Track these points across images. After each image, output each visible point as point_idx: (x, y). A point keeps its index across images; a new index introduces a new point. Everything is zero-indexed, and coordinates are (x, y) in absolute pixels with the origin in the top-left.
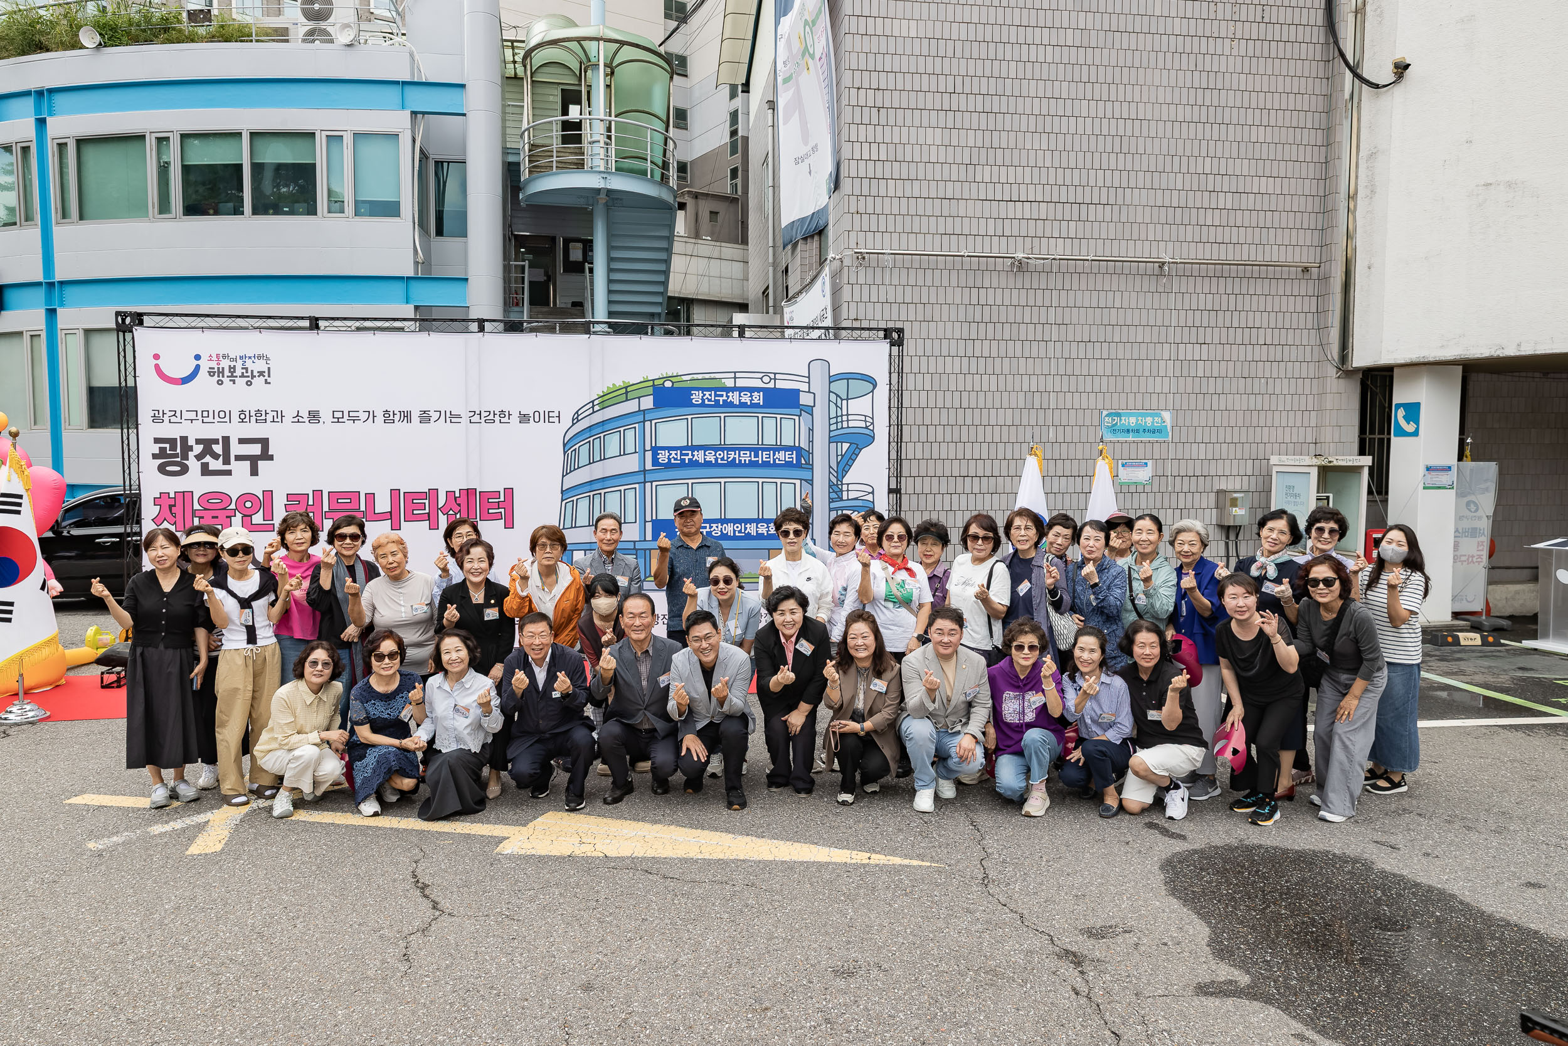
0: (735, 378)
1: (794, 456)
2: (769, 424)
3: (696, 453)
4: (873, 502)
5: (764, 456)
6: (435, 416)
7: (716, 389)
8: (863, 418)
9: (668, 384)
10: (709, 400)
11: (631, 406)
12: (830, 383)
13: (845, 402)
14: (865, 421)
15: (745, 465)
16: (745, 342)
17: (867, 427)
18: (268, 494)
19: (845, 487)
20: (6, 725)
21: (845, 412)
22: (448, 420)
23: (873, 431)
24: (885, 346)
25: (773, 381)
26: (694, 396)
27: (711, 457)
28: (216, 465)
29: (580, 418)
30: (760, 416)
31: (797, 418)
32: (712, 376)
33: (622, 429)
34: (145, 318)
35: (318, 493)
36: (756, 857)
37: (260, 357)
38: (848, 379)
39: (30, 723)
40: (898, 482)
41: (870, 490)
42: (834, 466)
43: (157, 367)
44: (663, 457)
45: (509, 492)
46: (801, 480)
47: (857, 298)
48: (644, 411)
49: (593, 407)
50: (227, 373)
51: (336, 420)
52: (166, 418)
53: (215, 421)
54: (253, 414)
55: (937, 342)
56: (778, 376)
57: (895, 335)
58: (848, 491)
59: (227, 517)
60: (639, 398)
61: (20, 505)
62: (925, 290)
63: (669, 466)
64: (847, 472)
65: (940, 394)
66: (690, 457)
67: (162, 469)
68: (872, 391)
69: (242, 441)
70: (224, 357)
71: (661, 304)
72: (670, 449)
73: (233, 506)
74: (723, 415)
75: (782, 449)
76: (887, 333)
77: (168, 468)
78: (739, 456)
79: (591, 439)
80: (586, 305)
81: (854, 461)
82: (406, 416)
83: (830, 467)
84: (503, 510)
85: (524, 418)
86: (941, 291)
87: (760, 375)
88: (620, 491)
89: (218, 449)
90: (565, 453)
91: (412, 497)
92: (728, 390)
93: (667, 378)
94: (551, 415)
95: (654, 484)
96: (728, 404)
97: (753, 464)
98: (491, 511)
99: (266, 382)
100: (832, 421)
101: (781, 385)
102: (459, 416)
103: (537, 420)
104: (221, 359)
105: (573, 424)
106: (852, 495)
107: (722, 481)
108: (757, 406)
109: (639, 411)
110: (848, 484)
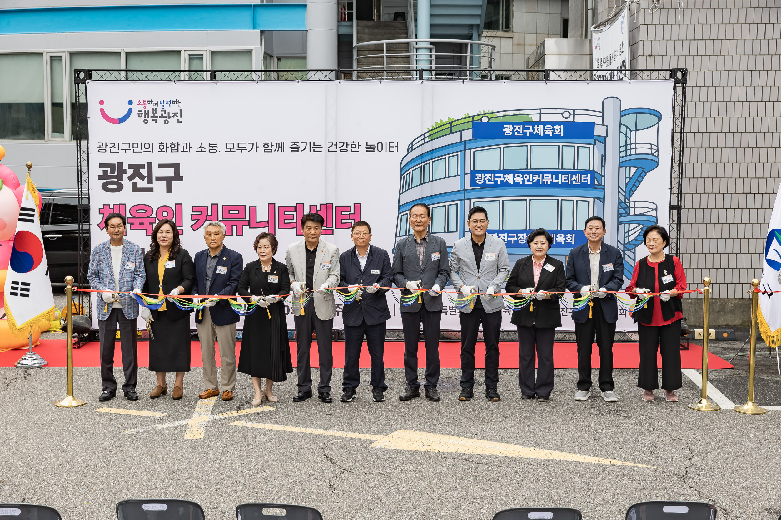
0: (540, 114)
1: (589, 178)
2: (568, 152)
3: (506, 176)
4: (656, 217)
5: (563, 178)
6: (302, 146)
7: (524, 123)
8: (649, 146)
9: (485, 120)
10: (519, 132)
11: (455, 138)
12: (621, 116)
13: (633, 133)
14: (651, 149)
15: (547, 186)
16: (549, 84)
17: (652, 154)
18: (179, 206)
19: (632, 205)
20: (24, 368)
21: (633, 141)
22: (312, 150)
23: (657, 157)
24: (670, 85)
25: (572, 116)
26: (506, 129)
27: (519, 179)
28: (142, 184)
29: (414, 147)
30: (561, 145)
31: (592, 147)
32: (521, 112)
33: (447, 157)
34: (93, 73)
35: (215, 206)
36: (536, 457)
37: (174, 102)
38: (636, 113)
39: (38, 367)
40: (679, 200)
41: (654, 207)
42: (623, 186)
43: (102, 110)
44: (480, 179)
45: (358, 206)
46: (594, 198)
47: (651, 37)
48: (465, 141)
49: (424, 139)
50: (151, 114)
51: (229, 150)
52: (108, 149)
53: (142, 151)
54: (169, 145)
55: (724, 74)
56: (576, 112)
57: (679, 75)
58: (634, 207)
59: (150, 223)
60: (461, 131)
61: (33, 216)
62: (714, 27)
63: (484, 186)
64: (634, 192)
65: (726, 120)
66: (502, 179)
67: (105, 187)
68: (658, 123)
69: (161, 166)
70: (150, 102)
71: (480, 16)
72: (485, 172)
73: (154, 215)
74: (529, 145)
75: (578, 173)
76: (673, 73)
77: (109, 186)
78: (543, 178)
79: (422, 165)
80: (409, 20)
81: (640, 182)
82: (281, 147)
83: (619, 187)
84: (352, 221)
85: (370, 148)
86: (730, 27)
87: (562, 111)
88: (445, 206)
89: (144, 172)
90: (401, 175)
91: (284, 209)
92: (534, 124)
93: (484, 115)
94: (391, 145)
95: (472, 201)
96: (534, 136)
97: (554, 185)
98: (343, 221)
99: (179, 121)
100: (623, 149)
101: (578, 119)
102: (320, 147)
103: (380, 149)
104: (147, 104)
105: (408, 153)
106: (638, 211)
107: (528, 198)
108: (558, 137)
109: (461, 141)
110: (635, 202)
